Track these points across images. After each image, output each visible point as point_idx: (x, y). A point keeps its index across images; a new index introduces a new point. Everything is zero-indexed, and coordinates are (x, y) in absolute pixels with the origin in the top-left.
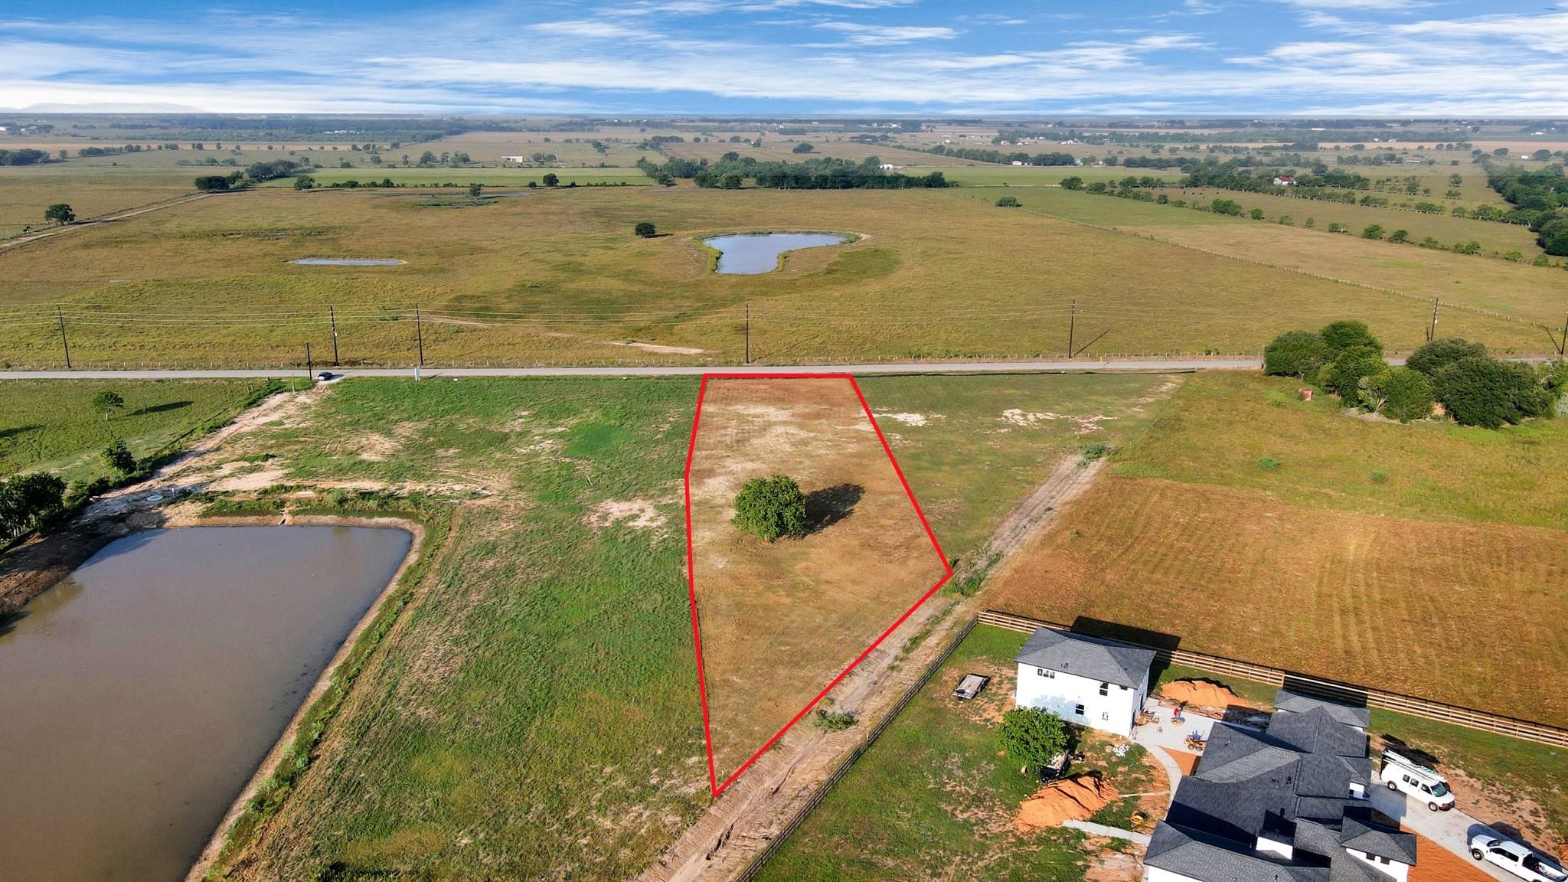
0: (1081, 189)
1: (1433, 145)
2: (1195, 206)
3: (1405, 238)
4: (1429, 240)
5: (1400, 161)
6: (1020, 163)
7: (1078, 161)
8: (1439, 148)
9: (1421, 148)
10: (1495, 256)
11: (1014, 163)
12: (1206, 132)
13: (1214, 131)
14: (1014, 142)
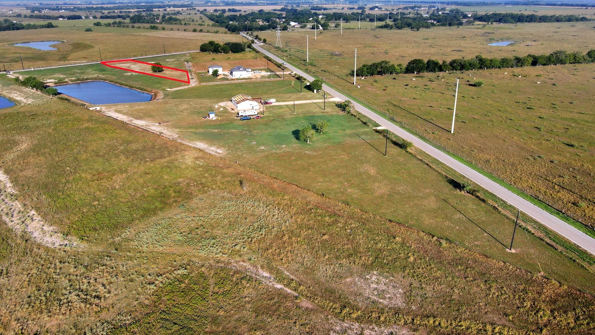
0: (102, 25)
2: (144, 28)
3: (203, 31)
4: (208, 31)
5: (181, 14)
6: (62, 19)
7: (83, 18)
8: (187, 9)
9: (182, 10)
10: (222, 33)
11: (60, 19)
12: (109, 6)
13: (112, 6)
14: (40, 12)
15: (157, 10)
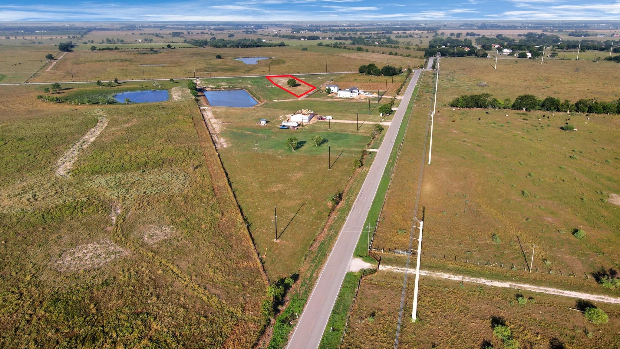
0: (323, 46)
1: (426, 32)
2: (352, 49)
3: (397, 54)
4: (401, 54)
6: (303, 39)
7: (321, 38)
11: (302, 39)
12: (360, 28)
13: (363, 28)
14: (298, 32)
15: (396, 32)
